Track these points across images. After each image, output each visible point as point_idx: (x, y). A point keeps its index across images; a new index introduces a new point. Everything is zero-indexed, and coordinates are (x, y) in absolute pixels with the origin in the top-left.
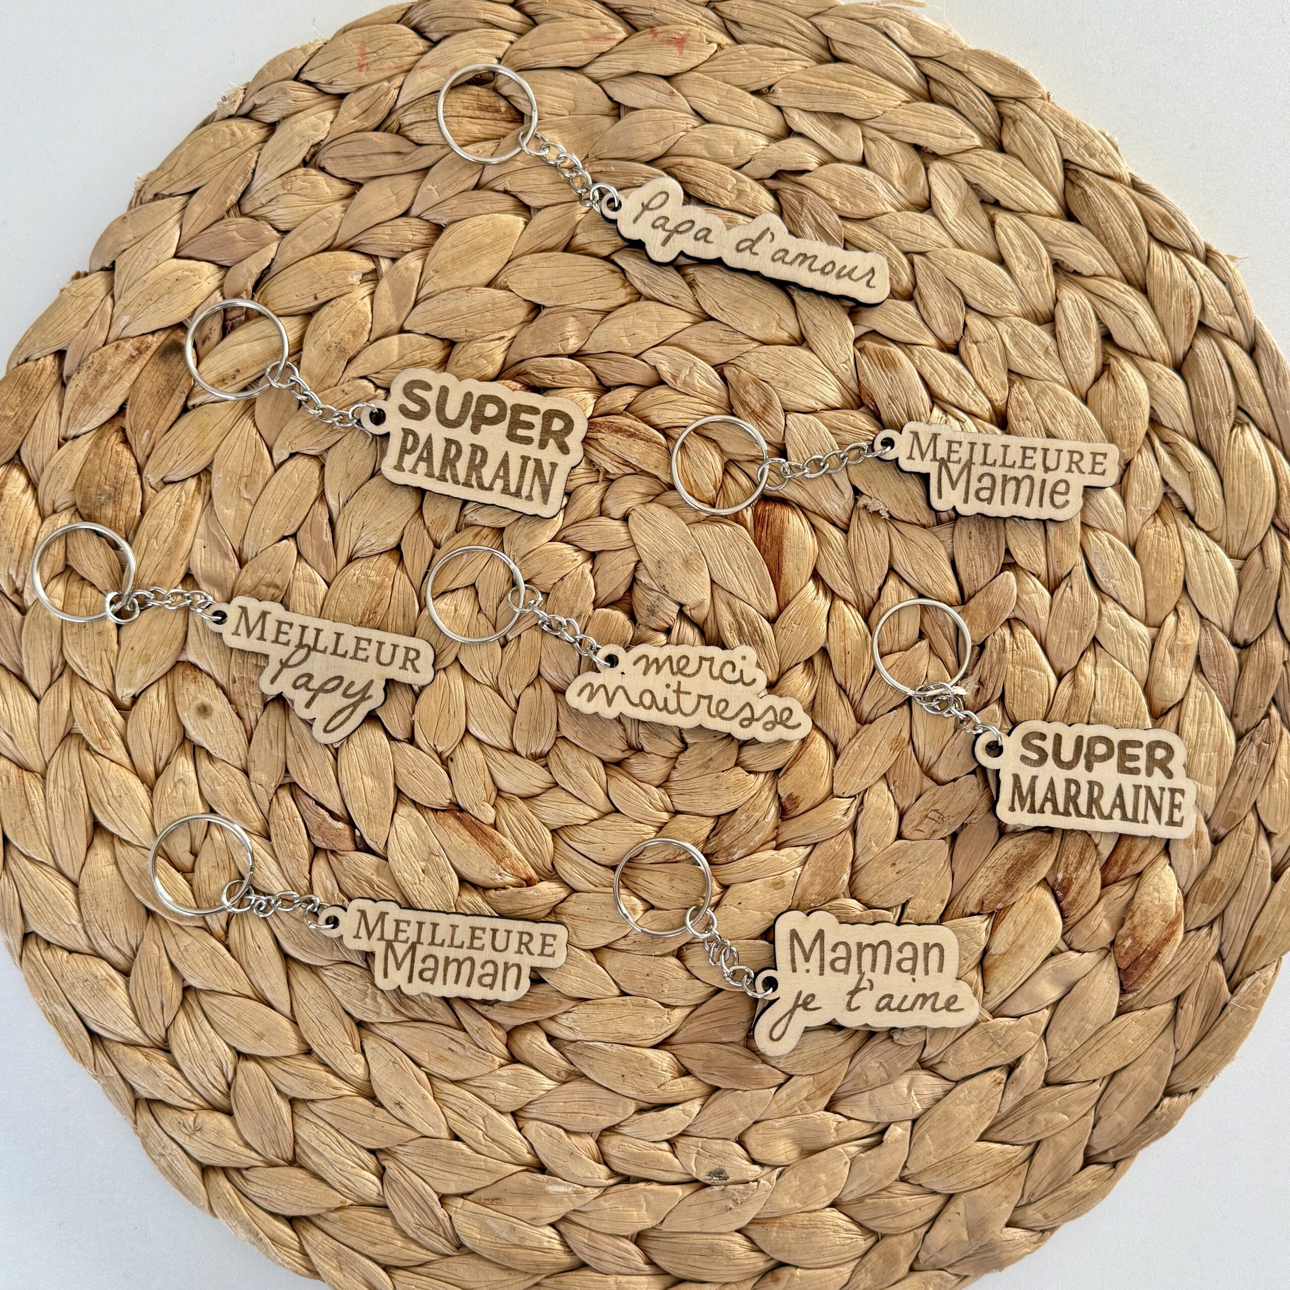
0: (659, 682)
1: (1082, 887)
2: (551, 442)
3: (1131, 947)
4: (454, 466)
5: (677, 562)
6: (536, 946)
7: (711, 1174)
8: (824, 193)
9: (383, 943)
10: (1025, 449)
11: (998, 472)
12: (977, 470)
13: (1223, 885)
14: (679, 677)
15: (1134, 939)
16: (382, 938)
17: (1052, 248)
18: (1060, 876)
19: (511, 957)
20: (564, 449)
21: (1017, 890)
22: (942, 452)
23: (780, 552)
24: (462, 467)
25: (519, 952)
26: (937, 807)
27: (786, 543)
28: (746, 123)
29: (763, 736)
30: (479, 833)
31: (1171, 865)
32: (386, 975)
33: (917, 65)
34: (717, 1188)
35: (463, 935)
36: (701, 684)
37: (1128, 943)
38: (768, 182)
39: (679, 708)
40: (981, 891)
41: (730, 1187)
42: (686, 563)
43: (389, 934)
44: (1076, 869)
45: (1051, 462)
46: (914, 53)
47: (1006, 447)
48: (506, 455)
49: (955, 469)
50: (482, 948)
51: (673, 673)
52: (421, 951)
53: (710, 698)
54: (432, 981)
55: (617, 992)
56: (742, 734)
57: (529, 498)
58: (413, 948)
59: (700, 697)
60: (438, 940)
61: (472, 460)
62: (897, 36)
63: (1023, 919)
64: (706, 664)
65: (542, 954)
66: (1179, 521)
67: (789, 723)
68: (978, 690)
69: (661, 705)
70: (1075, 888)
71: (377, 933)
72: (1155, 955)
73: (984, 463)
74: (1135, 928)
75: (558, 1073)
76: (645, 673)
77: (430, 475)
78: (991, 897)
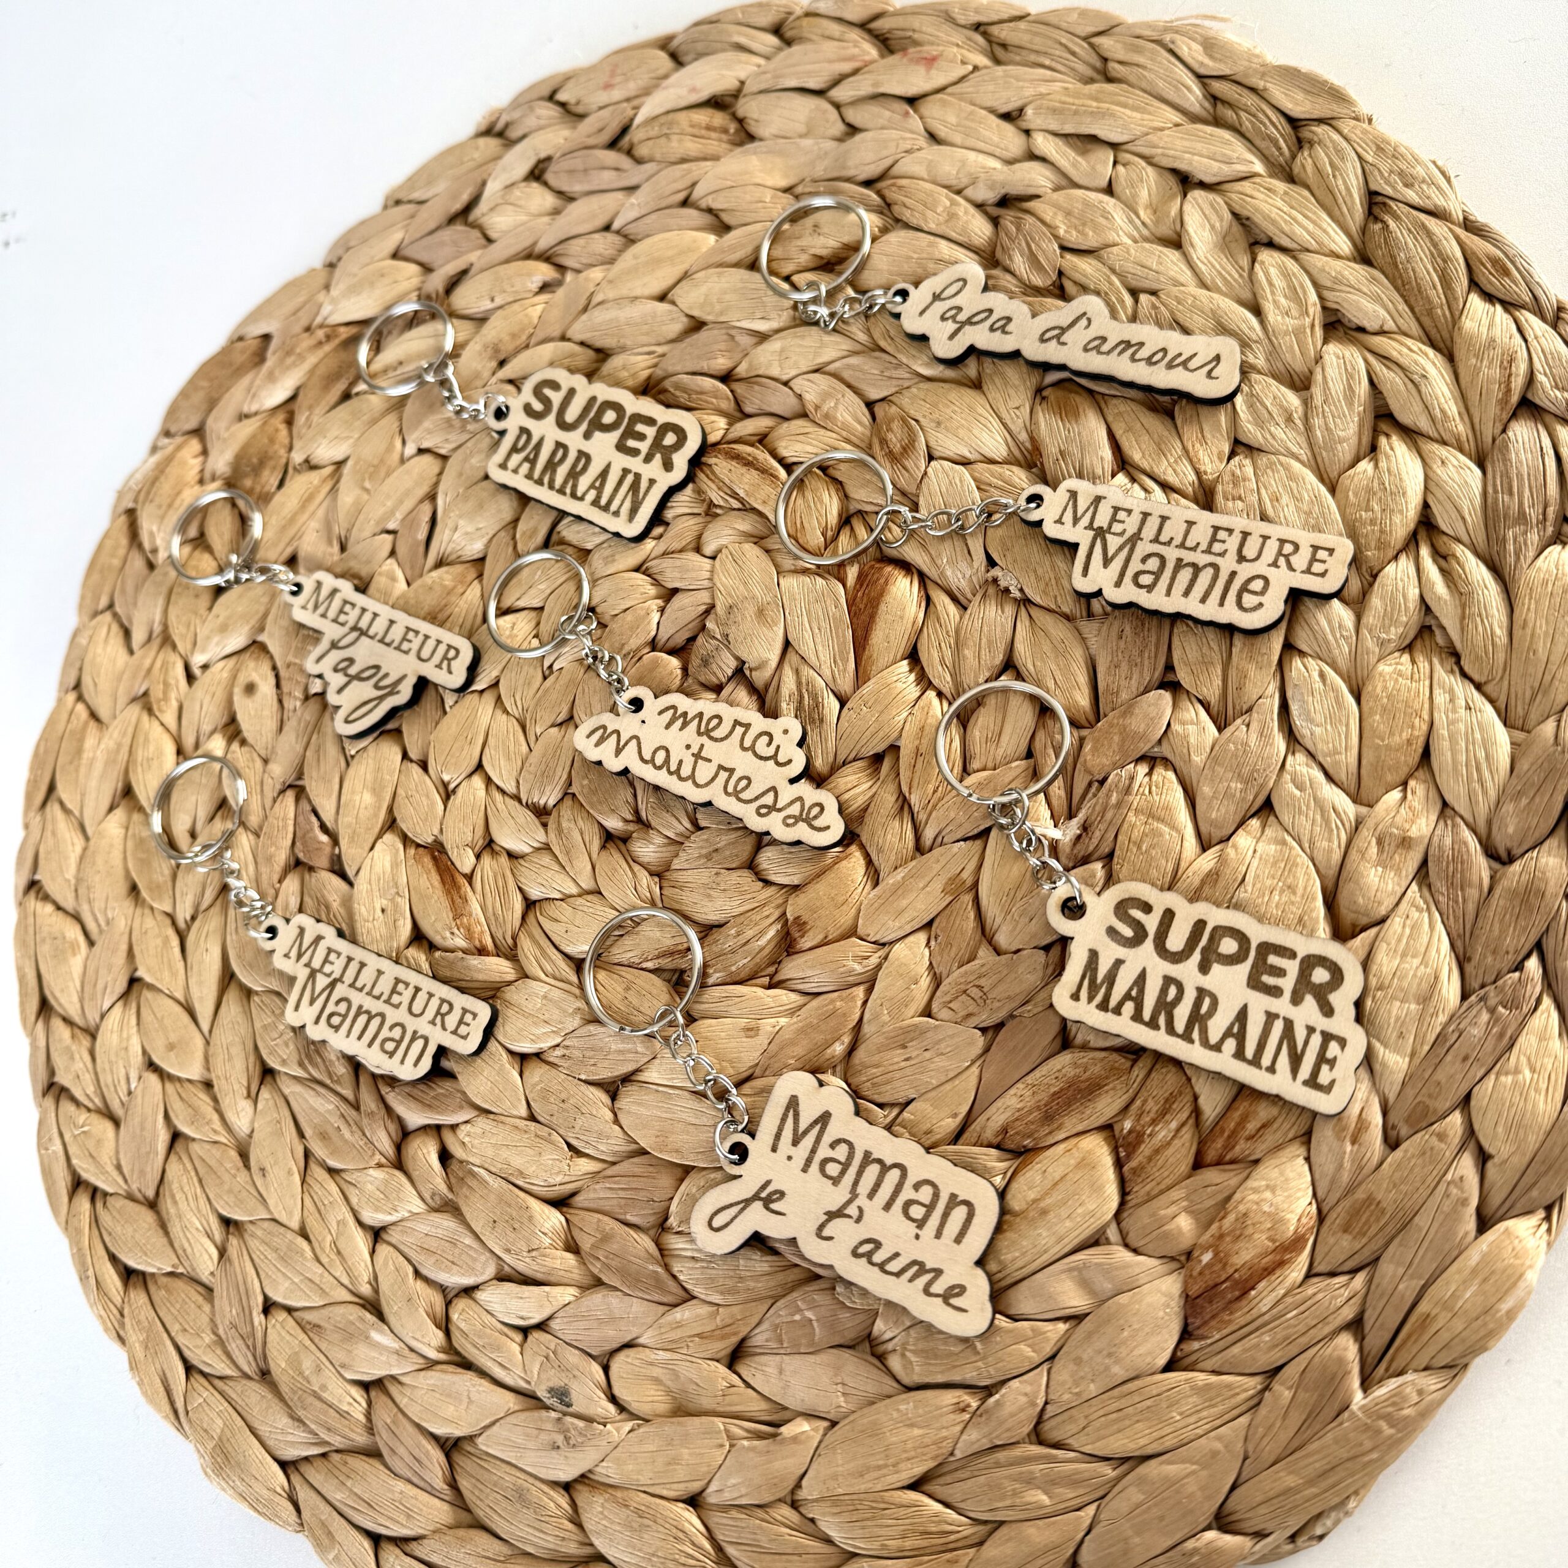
0: (679, 741)
1: (1157, 1151)
2: (658, 456)
3: (1209, 1265)
4: (554, 472)
5: (750, 610)
6: (452, 1021)
7: (551, 1390)
8: (1048, 218)
9: (307, 971)
10: (1216, 529)
11: (1172, 554)
12: (1144, 547)
13: (1383, 1212)
14: (704, 739)
15: (1216, 1254)
16: (307, 965)
17: (1326, 294)
18: (1128, 1125)
19: (422, 1025)
20: (668, 466)
21: (1059, 1128)
22: (1102, 519)
23: (872, 617)
24: (562, 472)
25: (433, 1022)
26: (982, 982)
27: (883, 607)
28: (981, 145)
29: (780, 832)
30: (448, 880)
31: (1308, 1159)
32: (297, 1008)
33: (1205, 86)
34: (553, 1414)
35: (384, 986)
36: (727, 753)
37: (1207, 1257)
38: (990, 209)
39: (692, 777)
40: (1008, 1114)
41: (569, 1419)
42: (761, 612)
43: (316, 963)
44: (1154, 1122)
45: (1250, 551)
46: (1203, 71)
47: (1190, 524)
48: (609, 466)
49: (1113, 542)
50: (397, 1006)
51: (699, 734)
52: (340, 990)
53: (731, 771)
54: (337, 1028)
55: (523, 1111)
56: (756, 824)
57: (616, 514)
58: (332, 985)
59: (721, 767)
60: (359, 984)
61: (574, 466)
62: (1184, 51)
63: (1056, 1172)
64: (739, 730)
65: (455, 1032)
66: (1436, 661)
67: (817, 823)
68: (1079, 837)
69: (673, 768)
70: (1145, 1150)
71: (305, 959)
72: (1245, 1287)
73: (1156, 540)
74: (1221, 1237)
75: (433, 1195)
76: (668, 727)
77: (529, 476)
78: (1020, 1126)
